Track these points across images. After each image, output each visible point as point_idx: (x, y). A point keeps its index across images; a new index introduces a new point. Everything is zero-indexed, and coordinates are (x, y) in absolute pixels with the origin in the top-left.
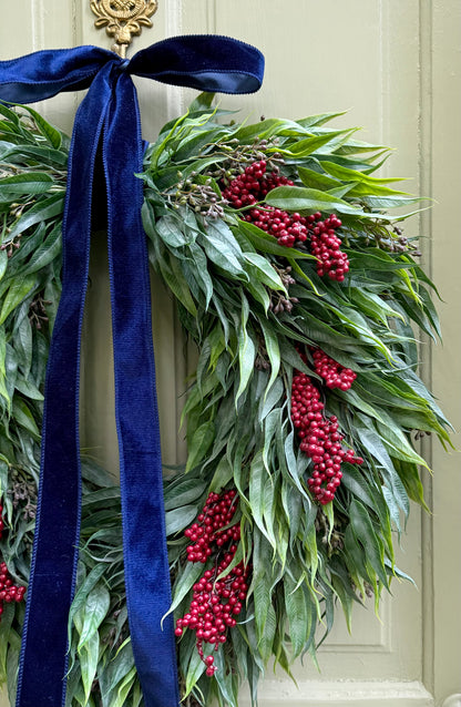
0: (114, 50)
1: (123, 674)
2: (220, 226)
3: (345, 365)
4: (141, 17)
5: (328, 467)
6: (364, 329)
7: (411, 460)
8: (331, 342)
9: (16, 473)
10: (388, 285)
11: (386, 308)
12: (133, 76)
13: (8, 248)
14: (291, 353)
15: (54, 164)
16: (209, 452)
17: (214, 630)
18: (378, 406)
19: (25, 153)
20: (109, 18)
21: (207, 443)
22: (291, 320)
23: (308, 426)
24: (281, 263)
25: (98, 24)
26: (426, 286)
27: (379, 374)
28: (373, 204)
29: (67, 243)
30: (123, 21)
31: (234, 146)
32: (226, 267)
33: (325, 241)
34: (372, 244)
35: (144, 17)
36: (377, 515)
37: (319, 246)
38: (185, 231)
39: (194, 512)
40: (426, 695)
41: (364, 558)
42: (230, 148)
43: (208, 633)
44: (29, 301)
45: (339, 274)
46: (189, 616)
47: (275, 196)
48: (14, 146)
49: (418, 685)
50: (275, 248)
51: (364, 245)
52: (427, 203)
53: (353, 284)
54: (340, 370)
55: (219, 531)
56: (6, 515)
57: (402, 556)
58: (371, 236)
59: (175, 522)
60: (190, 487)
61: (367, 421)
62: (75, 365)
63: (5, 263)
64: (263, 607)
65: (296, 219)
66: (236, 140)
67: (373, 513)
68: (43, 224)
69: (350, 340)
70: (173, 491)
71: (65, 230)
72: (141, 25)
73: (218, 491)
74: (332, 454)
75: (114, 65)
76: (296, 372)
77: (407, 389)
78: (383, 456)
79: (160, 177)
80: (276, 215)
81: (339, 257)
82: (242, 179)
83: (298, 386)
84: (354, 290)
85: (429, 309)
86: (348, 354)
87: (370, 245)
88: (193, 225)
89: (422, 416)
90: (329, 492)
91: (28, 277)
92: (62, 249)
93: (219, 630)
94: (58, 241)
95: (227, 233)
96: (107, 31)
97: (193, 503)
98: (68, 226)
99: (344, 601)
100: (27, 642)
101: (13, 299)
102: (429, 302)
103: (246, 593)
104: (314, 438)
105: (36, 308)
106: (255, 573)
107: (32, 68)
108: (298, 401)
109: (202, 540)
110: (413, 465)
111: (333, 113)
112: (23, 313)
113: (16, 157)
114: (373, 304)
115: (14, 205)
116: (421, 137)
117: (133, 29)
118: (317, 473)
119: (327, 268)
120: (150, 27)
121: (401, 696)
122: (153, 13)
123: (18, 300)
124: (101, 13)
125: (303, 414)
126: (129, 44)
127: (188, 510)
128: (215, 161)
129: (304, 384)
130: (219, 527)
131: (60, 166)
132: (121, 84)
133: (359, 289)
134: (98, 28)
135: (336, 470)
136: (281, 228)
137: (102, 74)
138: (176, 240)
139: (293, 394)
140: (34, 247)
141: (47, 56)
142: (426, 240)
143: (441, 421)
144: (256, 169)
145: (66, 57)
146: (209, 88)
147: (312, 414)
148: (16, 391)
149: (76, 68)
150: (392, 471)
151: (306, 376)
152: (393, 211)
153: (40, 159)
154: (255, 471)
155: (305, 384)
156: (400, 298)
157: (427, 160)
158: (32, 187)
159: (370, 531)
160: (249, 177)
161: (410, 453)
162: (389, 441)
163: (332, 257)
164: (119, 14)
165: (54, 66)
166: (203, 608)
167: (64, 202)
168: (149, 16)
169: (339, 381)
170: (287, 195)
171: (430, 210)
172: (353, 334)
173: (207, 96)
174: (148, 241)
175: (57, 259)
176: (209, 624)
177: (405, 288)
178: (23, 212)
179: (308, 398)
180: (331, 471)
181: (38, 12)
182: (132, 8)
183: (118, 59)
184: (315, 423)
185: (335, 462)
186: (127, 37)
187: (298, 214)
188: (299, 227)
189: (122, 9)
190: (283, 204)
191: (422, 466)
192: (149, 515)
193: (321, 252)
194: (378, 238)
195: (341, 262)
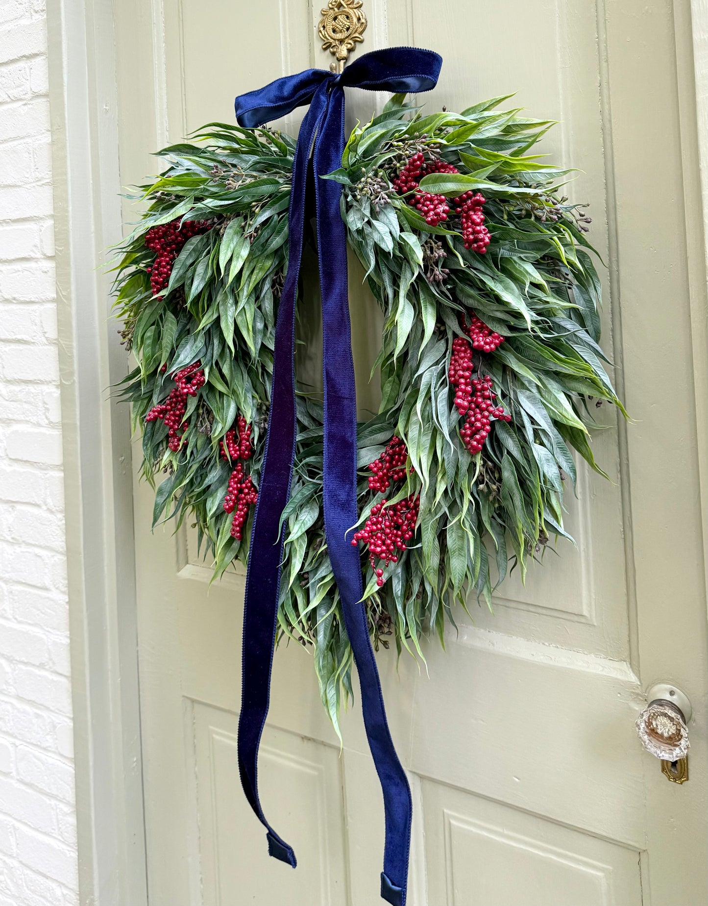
1: (323, 574)
2: (389, 211)
3: (494, 329)
4: (354, 35)
5: (477, 420)
7: (572, 424)
8: (481, 308)
9: (264, 408)
12: (344, 88)
13: (251, 237)
14: (452, 318)
16: (395, 401)
17: (384, 548)
19: (264, 163)
20: (332, 41)
21: (394, 394)
22: (444, 289)
23: (459, 382)
25: (324, 47)
26: (589, 252)
28: (525, 178)
30: (341, 41)
31: (404, 141)
32: (384, 246)
33: (470, 218)
35: (357, 35)
39: (382, 451)
40: (633, 678)
42: (400, 143)
43: (379, 549)
44: (272, 275)
45: (480, 247)
46: (363, 532)
47: (427, 183)
48: (258, 157)
49: (625, 666)
51: (520, 217)
54: (491, 333)
55: (397, 468)
56: (253, 439)
59: (366, 457)
60: (381, 430)
63: (249, 248)
64: (429, 539)
65: (441, 202)
66: (407, 136)
68: (276, 217)
69: (495, 306)
70: (366, 432)
71: (290, 221)
72: (355, 42)
74: (482, 409)
75: (330, 82)
76: (455, 335)
78: (544, 418)
79: (354, 173)
80: (427, 199)
81: (480, 232)
82: (407, 170)
83: (456, 347)
86: (498, 320)
88: (367, 212)
90: (475, 443)
91: (267, 257)
92: (289, 235)
93: (388, 549)
94: (286, 229)
95: (393, 216)
96: (330, 51)
97: (383, 444)
98: (292, 217)
100: (255, 530)
101: (258, 274)
103: (415, 523)
104: (460, 393)
105: (278, 280)
106: (421, 507)
107: (273, 93)
108: (455, 361)
109: (381, 473)
111: (502, 96)
112: (267, 286)
113: (258, 166)
114: (522, 272)
115: (254, 204)
116: (602, 104)
117: (349, 46)
118: (468, 426)
119: (470, 242)
120: (362, 42)
122: (364, 30)
123: (261, 275)
124: (326, 37)
125: (456, 372)
126: (346, 59)
128: (391, 155)
129: (461, 345)
130: (397, 465)
131: (289, 169)
132: (334, 96)
133: (515, 258)
134: (325, 49)
135: (483, 424)
136: (430, 210)
137: (319, 91)
138: (356, 224)
139: (452, 354)
140: (270, 234)
141: (282, 82)
144: (415, 161)
145: (294, 82)
146: (400, 89)
147: (461, 373)
148: (262, 344)
149: (302, 89)
150: (552, 433)
151: (463, 339)
153: (274, 166)
157: (607, 125)
158: (267, 189)
160: (412, 167)
161: (572, 418)
162: (551, 404)
163: (475, 232)
164: (339, 36)
165: (287, 91)
166: (375, 527)
167: (290, 198)
168: (361, 33)
169: (482, 343)
170: (436, 181)
173: (400, 96)
175: (286, 242)
176: (379, 542)
178: (262, 208)
179: (462, 358)
180: (479, 424)
181: (285, 44)
182: (348, 29)
183: (333, 75)
184: (462, 381)
185: (483, 417)
186: (344, 53)
187: (443, 197)
189: (341, 32)
190: (433, 189)
193: (465, 229)
195: (481, 236)
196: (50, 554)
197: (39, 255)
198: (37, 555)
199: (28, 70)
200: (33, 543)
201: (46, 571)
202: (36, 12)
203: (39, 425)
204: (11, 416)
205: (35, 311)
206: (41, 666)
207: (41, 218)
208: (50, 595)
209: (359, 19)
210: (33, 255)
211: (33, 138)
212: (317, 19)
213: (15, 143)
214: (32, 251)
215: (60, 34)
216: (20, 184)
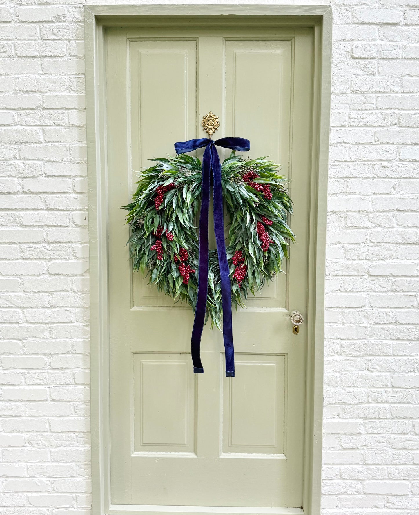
0: (210, 138)
2: (242, 186)
4: (215, 128)
6: (274, 211)
7: (285, 244)
8: (267, 214)
10: (281, 201)
11: (280, 206)
12: (215, 145)
13: (191, 191)
14: (258, 217)
15: (199, 170)
16: (235, 241)
18: (277, 230)
20: (207, 128)
21: (235, 239)
22: (258, 209)
23: (262, 233)
24: (256, 195)
26: (290, 201)
27: (278, 222)
28: (277, 181)
29: (203, 189)
30: (211, 129)
31: (244, 166)
32: (245, 196)
33: (266, 190)
34: (277, 190)
36: (277, 256)
37: (265, 191)
38: (234, 188)
39: (232, 255)
40: (286, 311)
41: (274, 265)
42: (243, 167)
45: (270, 198)
47: (256, 180)
49: (284, 309)
50: (255, 192)
51: (275, 190)
52: (290, 181)
53: (272, 200)
54: (269, 221)
57: (282, 267)
58: (277, 188)
59: (228, 257)
60: (231, 249)
61: (274, 234)
62: (207, 218)
64: (250, 276)
67: (276, 256)
68: (197, 185)
69: (271, 214)
70: (227, 250)
72: (215, 130)
73: (238, 250)
74: (267, 240)
75: (211, 143)
76: (258, 221)
77: (284, 227)
78: (278, 242)
80: (255, 184)
81: (270, 194)
82: (247, 175)
83: (258, 225)
84: (272, 202)
85: (290, 206)
86: (271, 217)
87: (276, 191)
88: (236, 186)
89: (288, 234)
90: (266, 249)
91: (194, 197)
95: (243, 187)
96: (206, 131)
97: (232, 253)
99: (267, 279)
102: (290, 205)
103: (246, 272)
104: (263, 236)
106: (248, 268)
107: (192, 144)
108: (259, 228)
109: (236, 260)
110: (285, 245)
111: (266, 156)
114: (277, 205)
115: (193, 180)
116: (289, 160)
117: (213, 131)
118: (264, 244)
119: (267, 197)
120: (218, 130)
121: (280, 311)
122: (219, 127)
124: (204, 126)
125: (260, 231)
126: (212, 135)
127: (230, 255)
128: (240, 170)
131: (201, 170)
132: (213, 148)
133: (274, 201)
134: (204, 130)
135: (268, 244)
136: (257, 187)
137: (209, 146)
138: (232, 190)
139: (257, 227)
140: (196, 190)
141: (195, 141)
142: (290, 189)
143: (293, 235)
144: (250, 173)
145: (200, 141)
146: (234, 150)
149: (202, 144)
150: (280, 246)
151: (261, 222)
152: (283, 183)
153: (197, 169)
154: (250, 244)
155: (260, 224)
156: (283, 204)
157: (290, 166)
159: (276, 258)
160: (249, 175)
161: (285, 242)
162: (280, 239)
163: (268, 194)
164: (210, 127)
167: (202, 179)
170: (258, 180)
171: (291, 183)
172: (272, 212)
174: (222, 189)
177: (285, 201)
178: (194, 182)
179: (261, 227)
180: (267, 244)
182: (213, 125)
183: (211, 141)
185: (268, 242)
186: (211, 133)
187: (261, 184)
188: (261, 187)
189: (211, 125)
190: (257, 182)
191: (287, 245)
192: (223, 254)
193: (266, 193)
194: (278, 189)
195: (270, 195)
196: (73, 309)
197: (71, 191)
198: (66, 310)
199: (67, 114)
200: (64, 306)
201: (72, 315)
202: (73, 91)
203: (69, 259)
204: (52, 257)
205: (69, 214)
206: (68, 353)
207: (74, 177)
208: (74, 324)
209: (217, 122)
210: (68, 191)
211: (69, 143)
212: (201, 119)
213: (58, 144)
214: (68, 190)
215: (94, 105)
216: (61, 161)
